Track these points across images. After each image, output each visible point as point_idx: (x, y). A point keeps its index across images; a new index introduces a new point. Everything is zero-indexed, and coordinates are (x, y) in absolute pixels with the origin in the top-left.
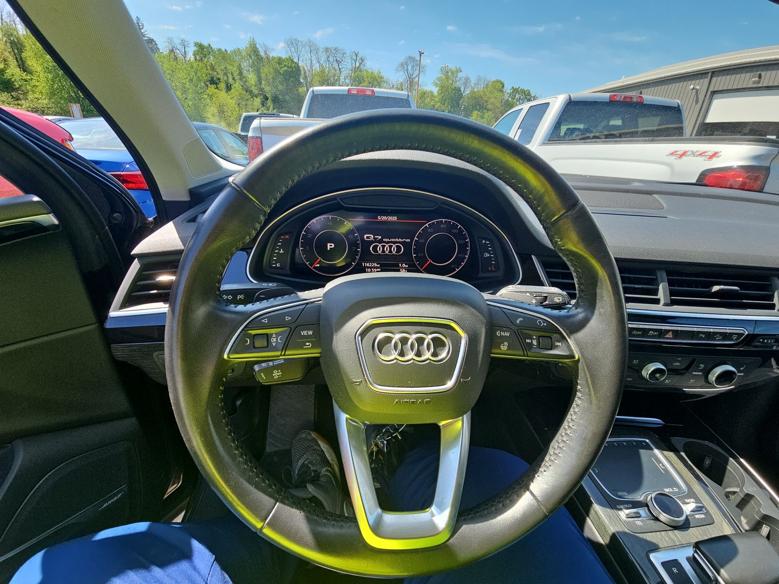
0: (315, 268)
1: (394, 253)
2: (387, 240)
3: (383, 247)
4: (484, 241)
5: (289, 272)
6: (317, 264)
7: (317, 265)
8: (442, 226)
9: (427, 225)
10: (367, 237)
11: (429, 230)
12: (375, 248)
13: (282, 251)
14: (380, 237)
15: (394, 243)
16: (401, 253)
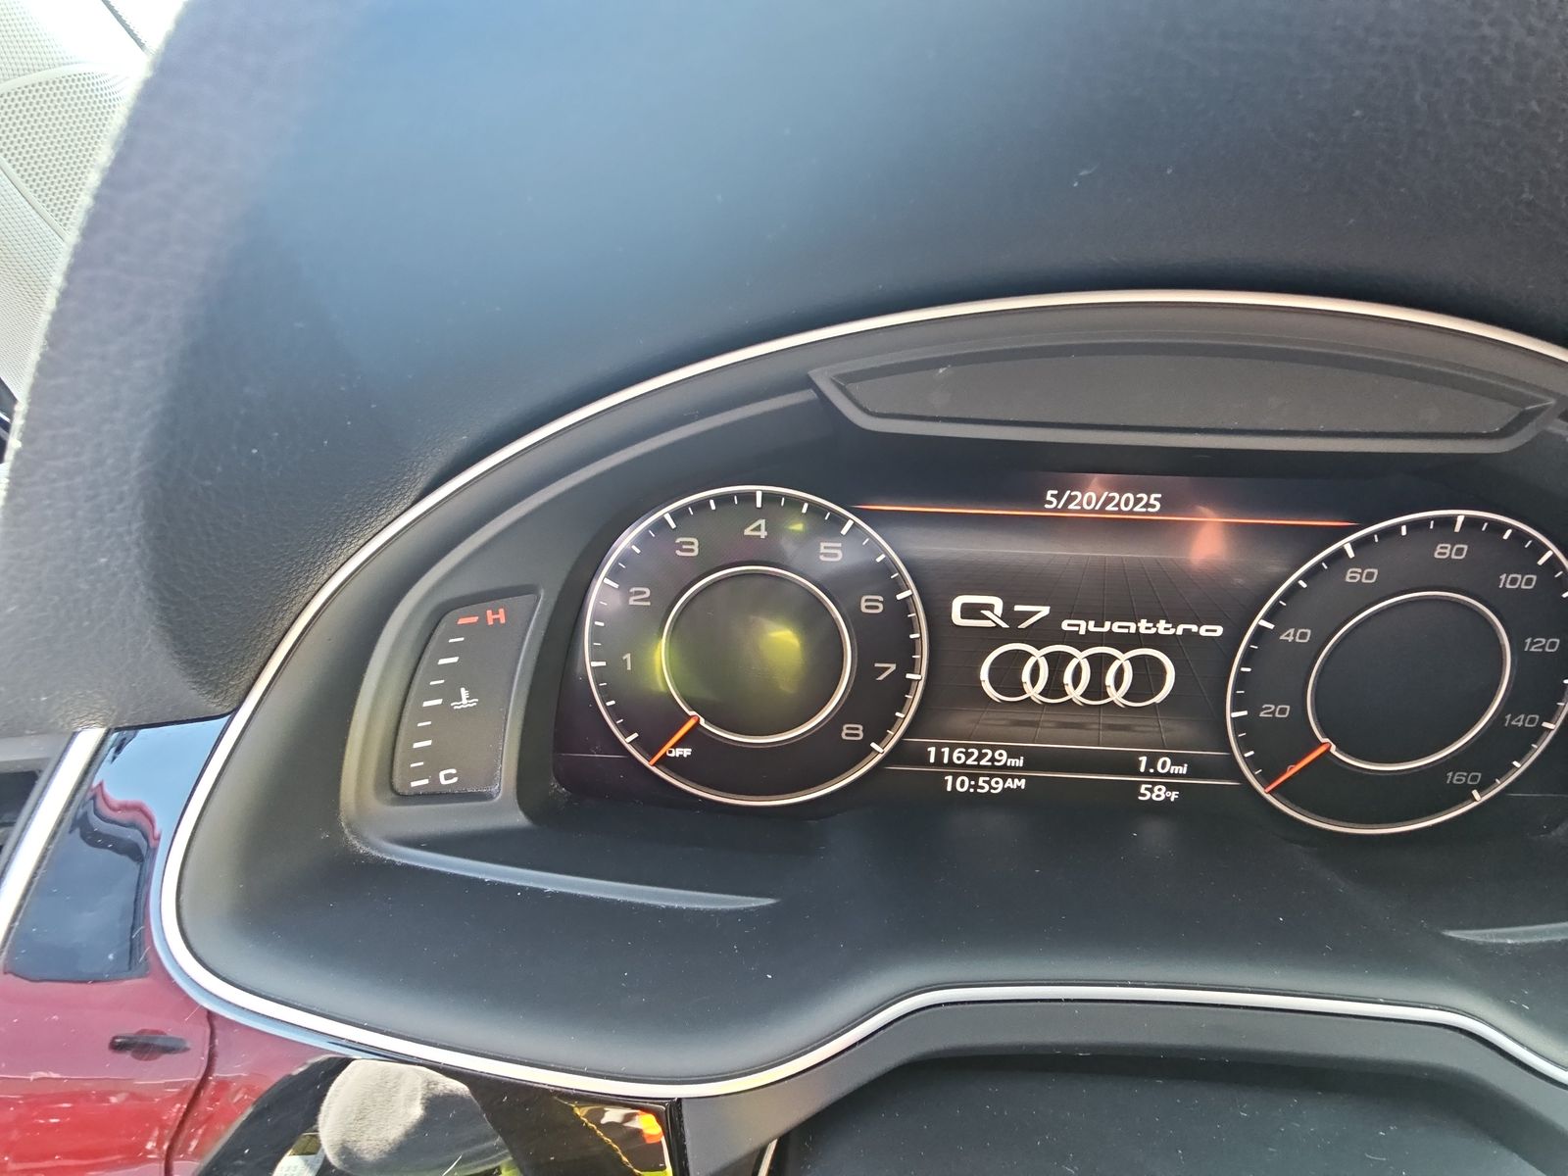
0: (665, 762)
1: (1116, 696)
2: (1083, 627)
3: (1057, 662)
5: (519, 819)
6: (675, 746)
7: (677, 752)
8: (1443, 551)
9: (1346, 544)
10: (969, 611)
11: (1352, 575)
12: (1007, 674)
13: (465, 700)
14: (1045, 611)
15: (1125, 642)
16: (1158, 699)
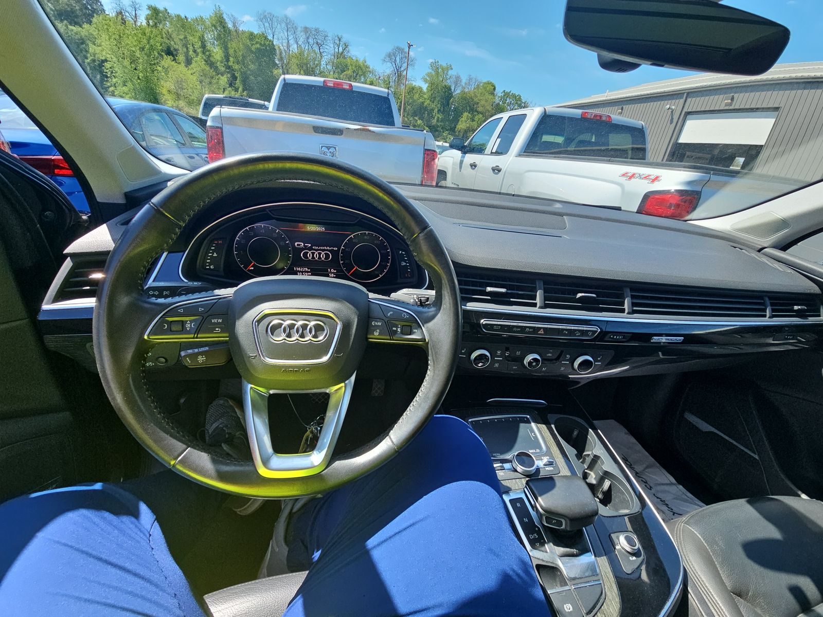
0: (249, 270)
1: (323, 259)
2: (316, 248)
3: (313, 253)
4: (400, 252)
5: (223, 275)
6: (251, 267)
7: (251, 268)
8: (365, 237)
9: (352, 236)
10: (298, 245)
11: (354, 241)
12: (305, 254)
13: (215, 255)
14: (310, 245)
15: (323, 250)
16: (329, 259)
